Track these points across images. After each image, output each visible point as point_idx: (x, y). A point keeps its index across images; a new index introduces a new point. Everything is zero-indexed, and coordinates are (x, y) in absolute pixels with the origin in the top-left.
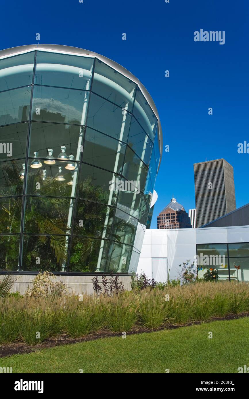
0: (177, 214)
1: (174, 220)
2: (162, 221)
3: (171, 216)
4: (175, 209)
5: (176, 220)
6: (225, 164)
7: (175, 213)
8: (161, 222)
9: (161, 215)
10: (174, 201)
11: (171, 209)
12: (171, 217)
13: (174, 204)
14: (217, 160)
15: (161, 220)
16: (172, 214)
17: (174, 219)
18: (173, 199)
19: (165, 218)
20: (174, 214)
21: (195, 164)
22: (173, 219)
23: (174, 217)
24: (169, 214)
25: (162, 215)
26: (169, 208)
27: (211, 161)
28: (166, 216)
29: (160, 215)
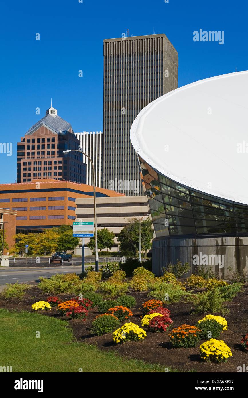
0: (59, 139)
1: (53, 153)
2: (28, 154)
3: (46, 143)
4: (56, 129)
5: (56, 153)
6: (167, 45)
7: (56, 139)
8: (26, 154)
9: (26, 140)
10: (53, 113)
11: (47, 129)
12: (48, 145)
13: (54, 119)
14: (151, 36)
15: (26, 151)
16: (48, 140)
17: (53, 150)
18: (52, 109)
19: (33, 148)
20: (53, 140)
21: (107, 40)
22: (51, 150)
23: (53, 147)
24: (43, 140)
25: (29, 141)
26: (43, 127)
27: (138, 37)
28: (36, 144)
29: (24, 141)
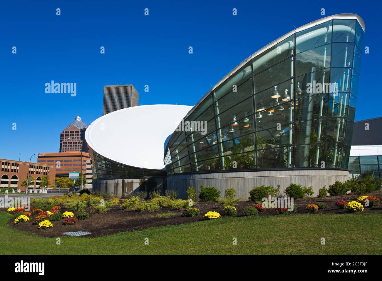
0: (81, 132)
1: (78, 138)
2: (66, 138)
3: (74, 133)
4: (80, 127)
5: (79, 138)
6: (133, 90)
7: (80, 132)
8: (64, 139)
9: (65, 132)
10: (79, 119)
11: (75, 127)
13: (79, 122)
14: (127, 85)
15: (65, 137)
16: (76, 132)
17: (78, 137)
18: (78, 117)
19: (68, 135)
20: (78, 132)
21: (106, 86)
22: (77, 137)
23: (78, 135)
24: (73, 132)
25: (66, 132)
26: (74, 125)
27: (120, 85)
28: (70, 134)
29: (64, 132)
